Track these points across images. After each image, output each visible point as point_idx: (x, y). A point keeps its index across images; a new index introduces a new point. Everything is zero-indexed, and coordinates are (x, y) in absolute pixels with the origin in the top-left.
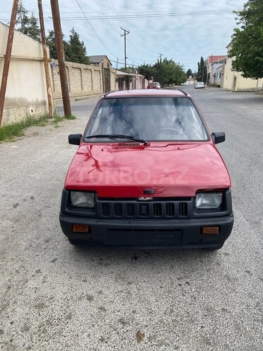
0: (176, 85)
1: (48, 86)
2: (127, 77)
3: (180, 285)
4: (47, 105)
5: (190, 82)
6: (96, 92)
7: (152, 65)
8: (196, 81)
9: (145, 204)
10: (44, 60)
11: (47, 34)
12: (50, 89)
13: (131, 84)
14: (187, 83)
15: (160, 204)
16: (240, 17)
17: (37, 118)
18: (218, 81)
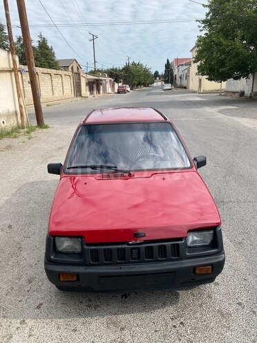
0: (145, 86)
1: (19, 96)
2: (97, 80)
3: (175, 327)
4: (19, 116)
5: (158, 83)
6: (67, 96)
7: (121, 68)
8: (163, 83)
9: (135, 248)
10: (13, 70)
11: (15, 40)
12: (21, 99)
13: (101, 87)
14: (155, 84)
15: (152, 247)
16: (203, 25)
17: (9, 129)
18: (184, 83)
